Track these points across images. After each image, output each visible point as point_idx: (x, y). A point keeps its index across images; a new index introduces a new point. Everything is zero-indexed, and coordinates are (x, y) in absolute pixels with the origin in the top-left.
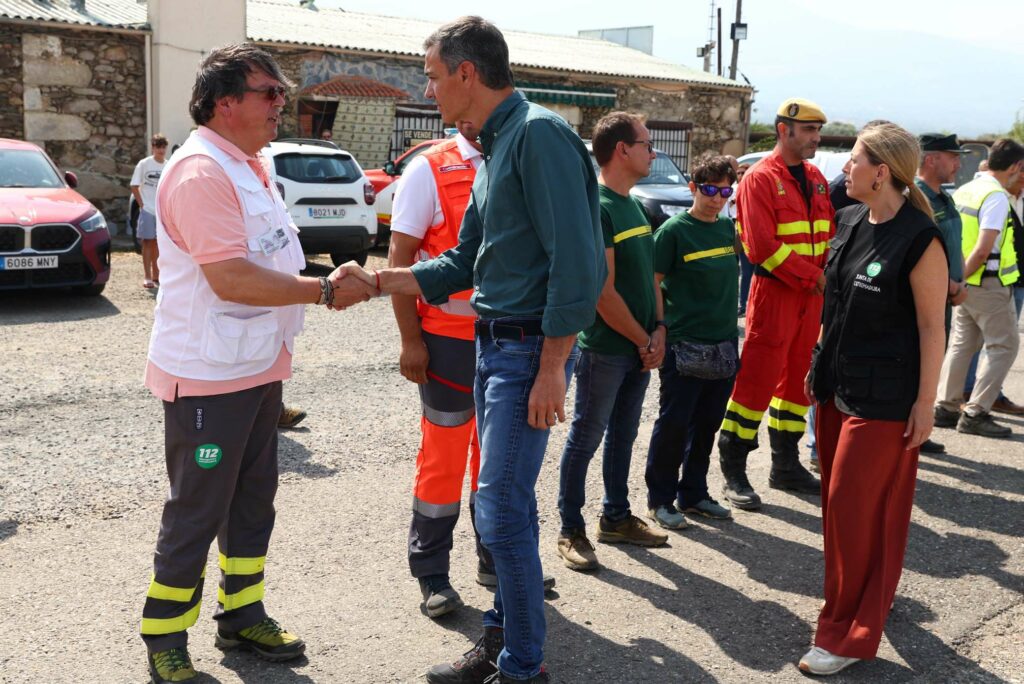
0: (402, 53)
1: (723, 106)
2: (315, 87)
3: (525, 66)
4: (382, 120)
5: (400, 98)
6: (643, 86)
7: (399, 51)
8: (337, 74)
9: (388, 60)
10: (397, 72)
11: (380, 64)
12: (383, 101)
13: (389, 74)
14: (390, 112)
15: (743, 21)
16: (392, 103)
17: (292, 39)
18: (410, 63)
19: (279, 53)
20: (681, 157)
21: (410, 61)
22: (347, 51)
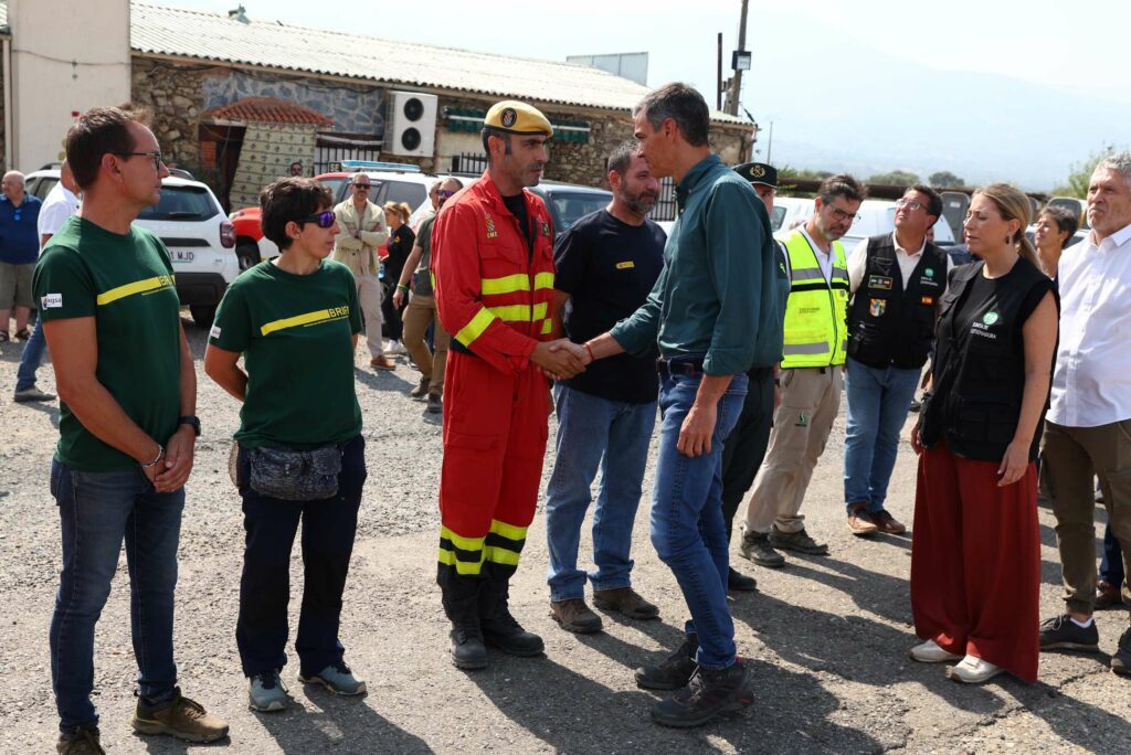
0: (328, 73)
1: (719, 146)
2: (218, 109)
3: (479, 92)
4: (300, 150)
5: (323, 125)
6: (623, 119)
7: (323, 70)
8: (247, 95)
9: (312, 81)
10: (323, 95)
11: (301, 85)
12: (302, 128)
13: (312, 96)
14: (309, 140)
15: (747, 49)
16: (312, 131)
17: (191, 52)
18: (337, 85)
19: (176, 68)
20: (667, 202)
21: (337, 82)
22: (259, 69)
